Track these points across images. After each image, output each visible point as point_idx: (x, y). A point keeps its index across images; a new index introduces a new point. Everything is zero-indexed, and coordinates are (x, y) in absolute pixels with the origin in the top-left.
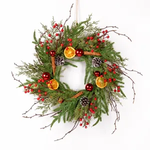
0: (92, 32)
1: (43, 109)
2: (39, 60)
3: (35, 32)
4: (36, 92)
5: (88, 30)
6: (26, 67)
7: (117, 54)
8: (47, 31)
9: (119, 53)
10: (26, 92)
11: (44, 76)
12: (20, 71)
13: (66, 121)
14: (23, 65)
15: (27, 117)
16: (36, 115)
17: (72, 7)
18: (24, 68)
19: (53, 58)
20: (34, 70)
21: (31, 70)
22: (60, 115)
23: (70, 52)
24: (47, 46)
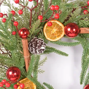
11: (11, 73)
23: (55, 30)
24: (13, 21)
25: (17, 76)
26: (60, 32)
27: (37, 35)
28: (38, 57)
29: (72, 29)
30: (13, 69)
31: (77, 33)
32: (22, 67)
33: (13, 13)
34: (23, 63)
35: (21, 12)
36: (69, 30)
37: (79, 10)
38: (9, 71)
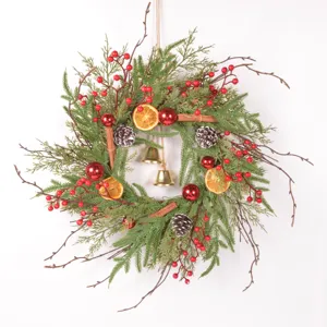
0: (196, 71)
1: (92, 242)
2: (78, 137)
3: (65, 74)
4: (74, 207)
5: (186, 67)
6: (50, 153)
7: (253, 118)
8: (94, 70)
9: (257, 115)
10: (51, 209)
11: (91, 170)
12: (37, 161)
13: (143, 268)
14: (42, 148)
15: (54, 266)
16: (76, 258)
17: (147, 12)
18: (46, 154)
19: (108, 131)
20: (68, 158)
21: (61, 158)
22: (129, 255)
23: (147, 117)
24: (95, 104)
25: (100, 173)
26: (153, 119)
27: (125, 123)
28: (126, 151)
29: (167, 115)
30: (95, 165)
31: (174, 120)
32: (105, 164)
33: (95, 95)
34: (106, 158)
35: (104, 94)
36: (164, 116)
37: (176, 91)
38: (88, 168)
